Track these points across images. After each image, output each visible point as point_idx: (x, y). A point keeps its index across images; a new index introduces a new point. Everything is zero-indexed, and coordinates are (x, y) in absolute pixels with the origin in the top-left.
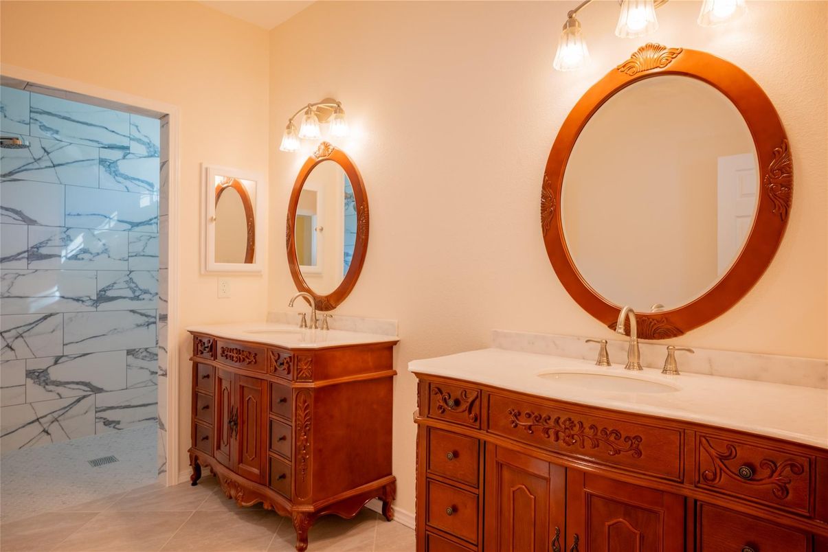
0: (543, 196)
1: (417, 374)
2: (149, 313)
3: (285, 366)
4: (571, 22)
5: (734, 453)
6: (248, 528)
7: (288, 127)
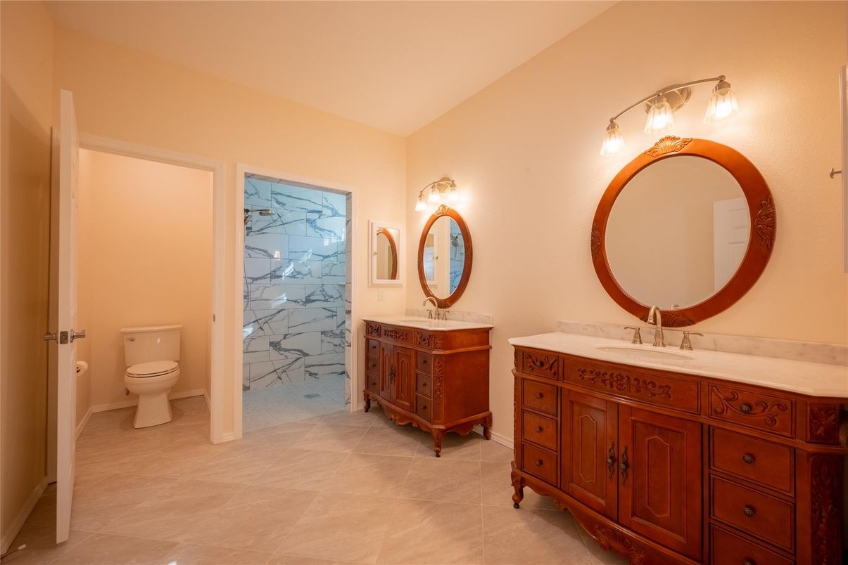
0: (592, 236)
1: (515, 346)
2: (333, 309)
3: (427, 341)
4: (612, 126)
5: (736, 397)
6: (403, 438)
7: (420, 196)
